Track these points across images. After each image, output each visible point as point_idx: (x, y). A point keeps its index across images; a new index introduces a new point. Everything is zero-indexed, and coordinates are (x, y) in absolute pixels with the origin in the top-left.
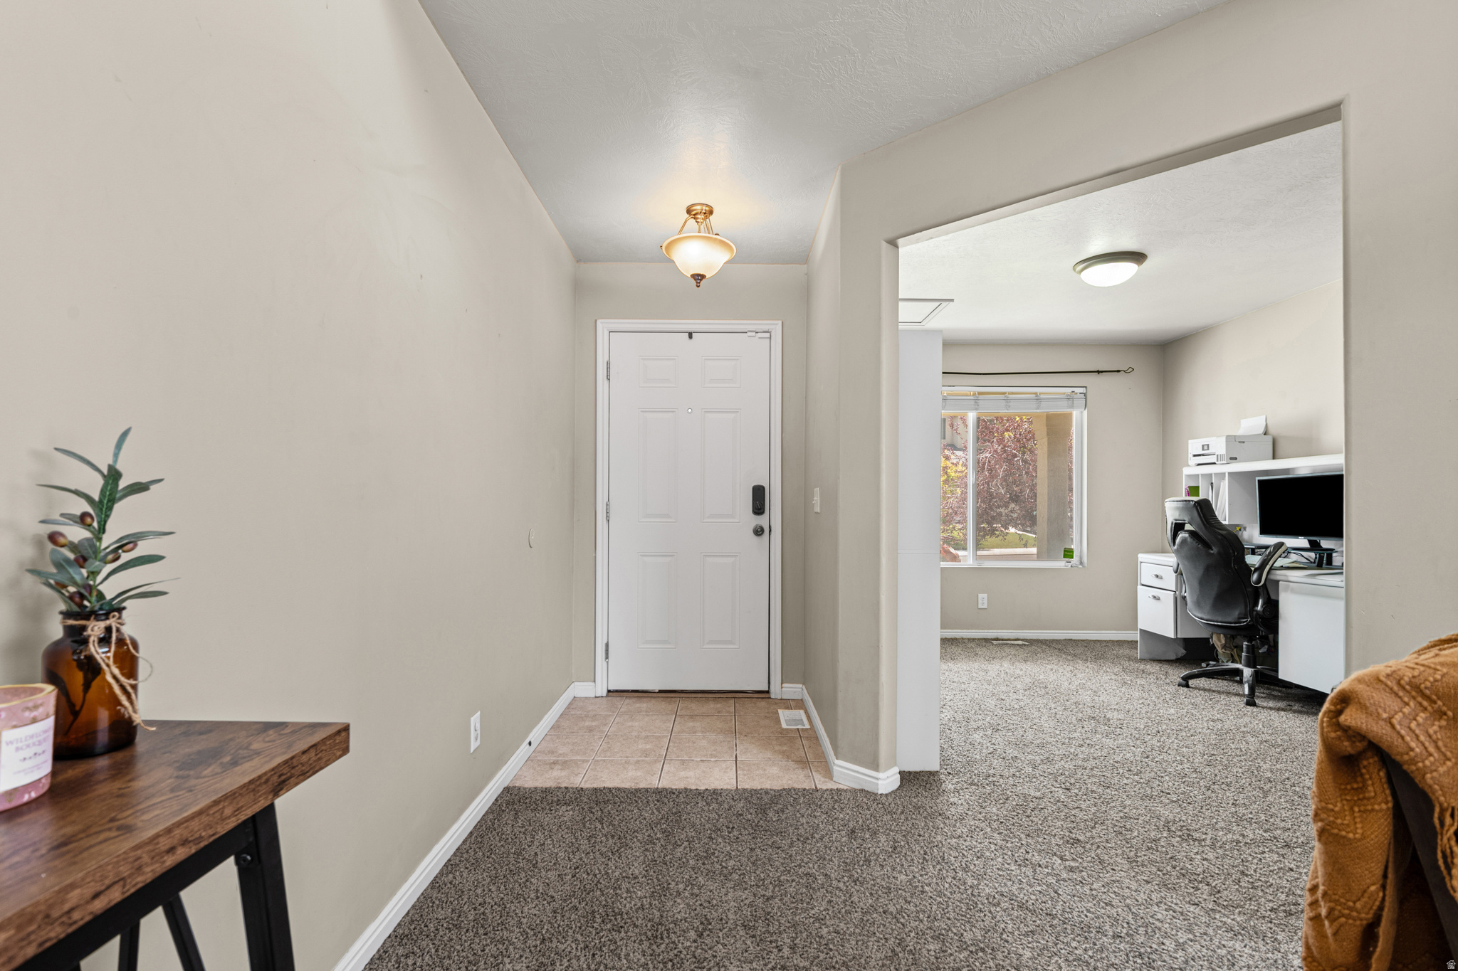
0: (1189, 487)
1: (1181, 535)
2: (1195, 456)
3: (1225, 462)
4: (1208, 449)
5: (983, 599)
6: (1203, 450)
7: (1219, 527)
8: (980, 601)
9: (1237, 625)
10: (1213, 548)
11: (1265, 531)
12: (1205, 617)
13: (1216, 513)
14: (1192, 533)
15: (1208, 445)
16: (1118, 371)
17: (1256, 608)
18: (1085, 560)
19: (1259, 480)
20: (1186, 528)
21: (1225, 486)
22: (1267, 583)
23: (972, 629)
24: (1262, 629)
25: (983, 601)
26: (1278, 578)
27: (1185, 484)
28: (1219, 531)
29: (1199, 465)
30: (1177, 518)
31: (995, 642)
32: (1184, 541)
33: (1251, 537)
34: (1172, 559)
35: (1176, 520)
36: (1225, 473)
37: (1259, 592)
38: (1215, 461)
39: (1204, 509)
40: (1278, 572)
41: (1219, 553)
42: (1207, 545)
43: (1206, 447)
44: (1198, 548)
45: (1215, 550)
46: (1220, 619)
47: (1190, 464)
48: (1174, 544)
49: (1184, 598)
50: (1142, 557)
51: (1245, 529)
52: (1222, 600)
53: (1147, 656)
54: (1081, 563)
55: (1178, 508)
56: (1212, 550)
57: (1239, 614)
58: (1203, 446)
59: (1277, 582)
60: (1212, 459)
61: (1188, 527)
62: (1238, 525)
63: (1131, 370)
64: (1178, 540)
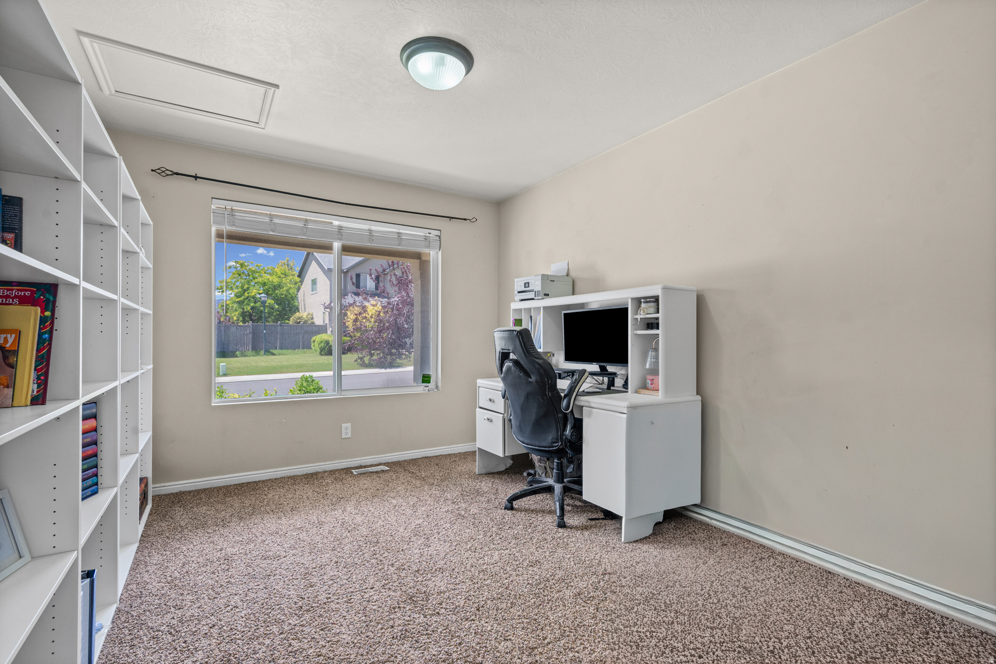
0: (515, 319)
1: (507, 364)
2: (519, 292)
3: (540, 298)
4: (529, 287)
5: (346, 428)
6: (525, 287)
7: (536, 356)
8: (344, 431)
9: (551, 449)
10: (532, 376)
11: (569, 358)
12: (526, 441)
13: (534, 342)
14: (516, 363)
15: (528, 283)
16: (465, 219)
17: (565, 433)
18: (440, 384)
19: (564, 314)
20: (511, 357)
21: (540, 319)
22: (574, 410)
23: (336, 460)
24: (569, 451)
25: (347, 429)
26: (582, 404)
27: (512, 318)
28: (537, 360)
29: (522, 300)
30: (503, 348)
31: (355, 472)
32: (509, 369)
33: (558, 362)
34: (500, 384)
35: (503, 350)
36: (540, 307)
37: (567, 417)
38: (533, 296)
39: (523, 338)
40: (583, 398)
41: (537, 382)
42: (527, 375)
43: (527, 285)
44: (520, 376)
45: (533, 379)
46: (537, 444)
47: (516, 299)
48: (502, 373)
49: (510, 420)
50: (480, 382)
51: (553, 355)
52: (539, 426)
53: (483, 471)
54: (437, 387)
55: (503, 338)
56: (531, 378)
57: (552, 439)
58: (525, 283)
59: (582, 407)
60: (531, 295)
61: (512, 356)
62: (549, 352)
63: (474, 220)
64: (504, 369)
